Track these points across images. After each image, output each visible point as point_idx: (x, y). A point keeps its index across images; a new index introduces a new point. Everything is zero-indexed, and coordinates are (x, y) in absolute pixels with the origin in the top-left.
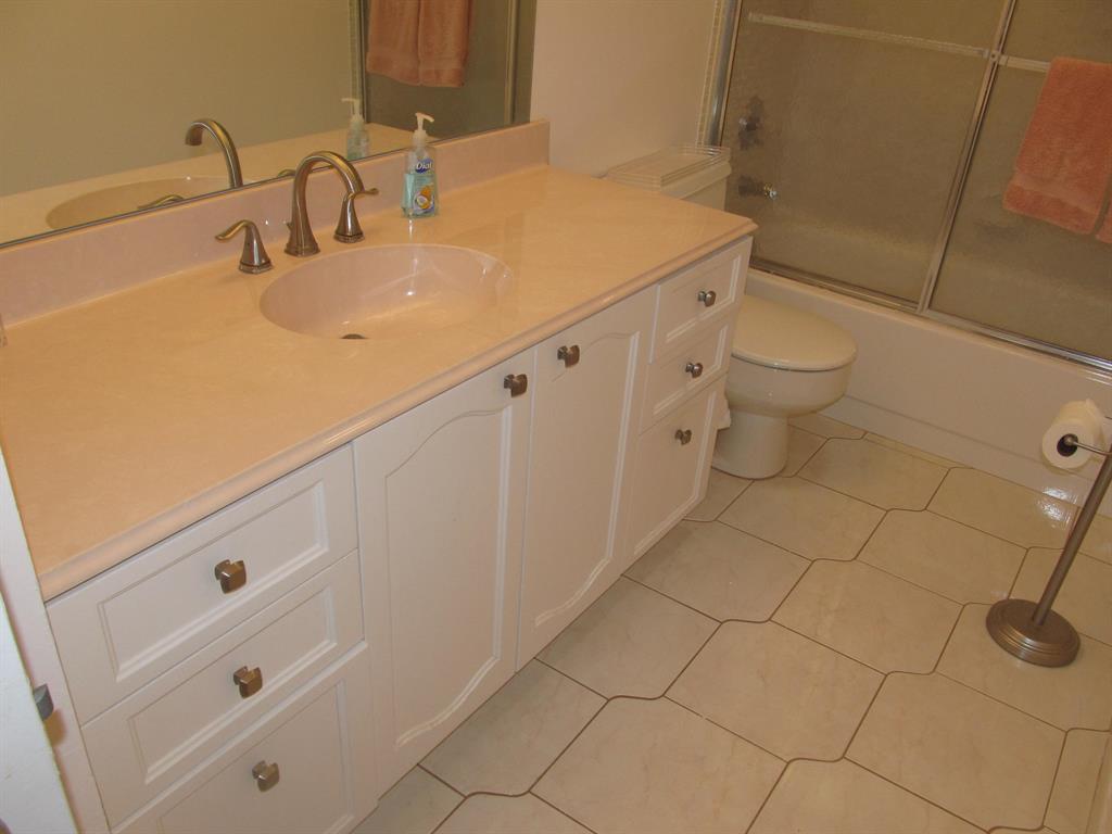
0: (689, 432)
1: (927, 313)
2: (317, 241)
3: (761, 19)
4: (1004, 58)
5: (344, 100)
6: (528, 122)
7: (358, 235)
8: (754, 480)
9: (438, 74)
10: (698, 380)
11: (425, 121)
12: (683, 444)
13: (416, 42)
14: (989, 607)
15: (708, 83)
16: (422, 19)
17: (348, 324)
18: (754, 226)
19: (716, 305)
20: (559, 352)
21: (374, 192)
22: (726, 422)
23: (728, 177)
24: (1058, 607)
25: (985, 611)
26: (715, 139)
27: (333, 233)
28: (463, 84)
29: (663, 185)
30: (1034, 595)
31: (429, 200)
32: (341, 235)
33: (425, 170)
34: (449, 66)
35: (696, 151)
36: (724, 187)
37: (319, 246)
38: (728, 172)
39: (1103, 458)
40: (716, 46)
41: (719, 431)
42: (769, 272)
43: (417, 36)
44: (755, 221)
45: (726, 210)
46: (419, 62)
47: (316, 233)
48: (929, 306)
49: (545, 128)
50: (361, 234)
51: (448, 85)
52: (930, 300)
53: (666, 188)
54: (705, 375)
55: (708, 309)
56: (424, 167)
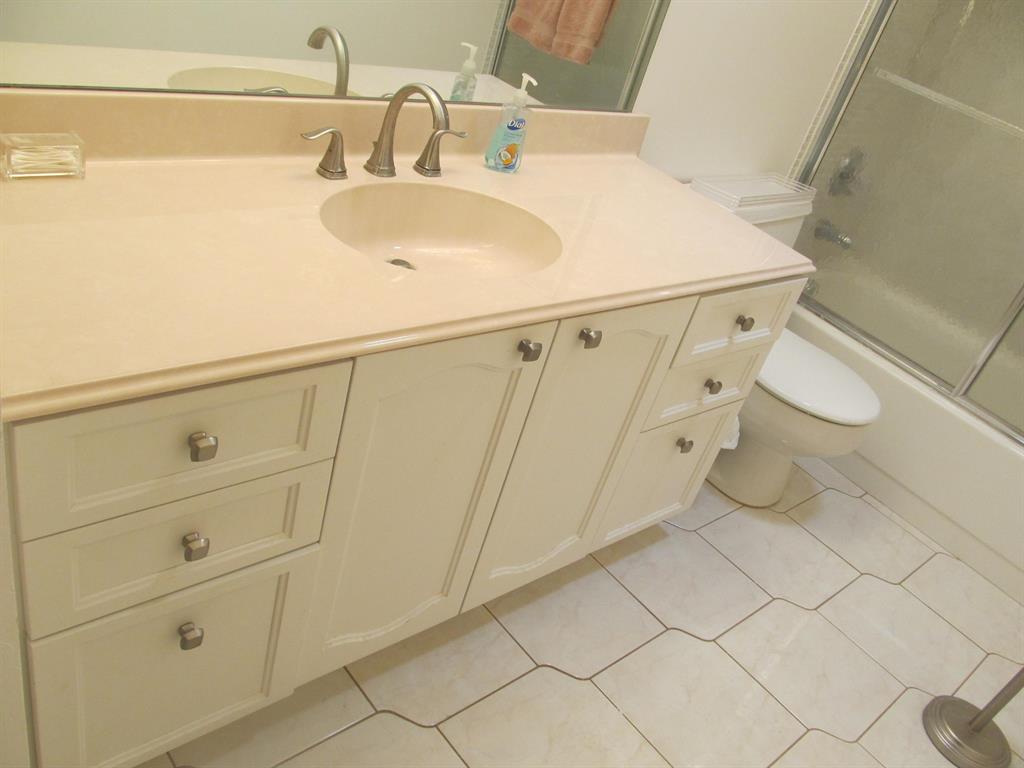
0: (691, 443)
1: (963, 402)
2: (396, 165)
3: (885, 76)
5: (464, 44)
6: (631, 112)
7: (436, 171)
8: (744, 505)
9: (570, 48)
10: (714, 398)
11: (530, 83)
12: (682, 452)
13: (558, 14)
14: (933, 698)
17: (398, 251)
18: (813, 269)
19: (752, 331)
20: (582, 332)
21: (462, 135)
22: (732, 444)
23: (806, 217)
24: (1000, 720)
25: (928, 700)
26: (805, 178)
27: (414, 163)
28: (589, 63)
29: (740, 206)
30: (981, 702)
31: (513, 157)
32: (420, 167)
33: (516, 128)
34: (583, 44)
35: (783, 185)
36: (800, 224)
37: (396, 171)
38: (808, 210)
41: (722, 450)
43: (560, 7)
44: (814, 264)
46: (555, 32)
47: (397, 159)
48: (965, 393)
49: (644, 123)
50: (439, 170)
51: (577, 62)
52: (967, 388)
53: (742, 209)
54: (723, 394)
55: (747, 333)
56: (516, 125)
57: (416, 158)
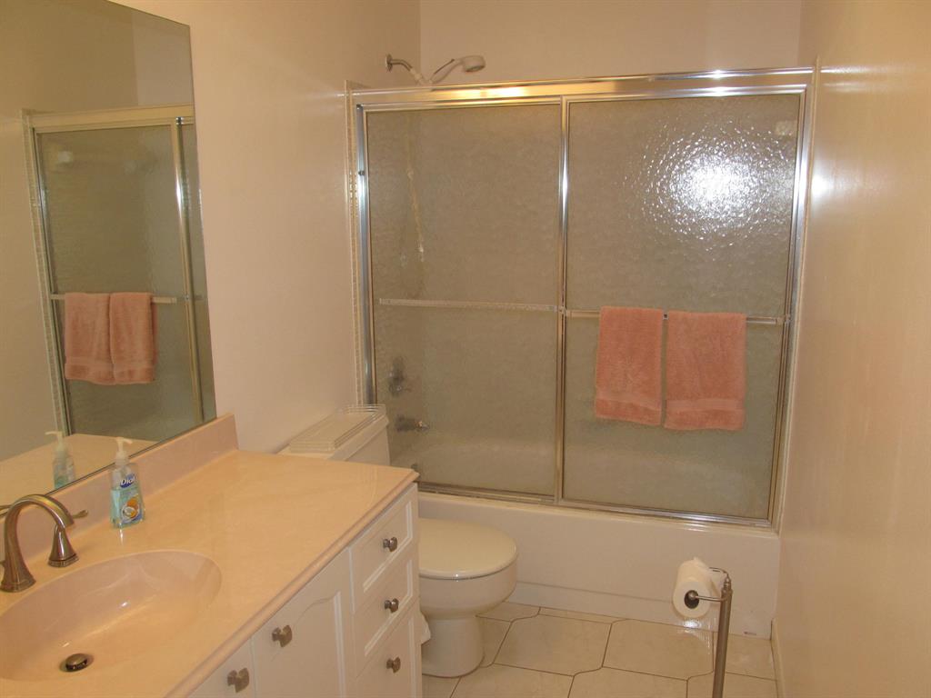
0: (398, 660)
1: (562, 503)
2: (30, 570)
3: (389, 302)
4: (568, 312)
5: (48, 433)
6: (216, 418)
7: (72, 556)
8: (460, 677)
9: (131, 373)
10: (397, 613)
11: (125, 445)
13: (109, 350)
15: (357, 355)
16: (112, 332)
17: (68, 648)
18: (416, 475)
19: (398, 546)
20: (274, 635)
21: (83, 514)
22: (426, 636)
23: (388, 427)
26: (371, 399)
27: (48, 560)
28: (154, 379)
29: (336, 447)
31: (136, 508)
32: (56, 560)
33: (129, 484)
34: (141, 366)
35: (358, 412)
36: (385, 436)
37: (35, 578)
38: (387, 422)
39: (719, 603)
40: (359, 326)
41: (422, 645)
42: (434, 492)
43: (108, 345)
45: (391, 465)
46: (112, 365)
47: (30, 563)
48: (563, 496)
49: (231, 421)
50: (75, 555)
51: (142, 382)
53: (339, 448)
54: (401, 606)
55: (393, 553)
56: (128, 482)
57: (48, 552)
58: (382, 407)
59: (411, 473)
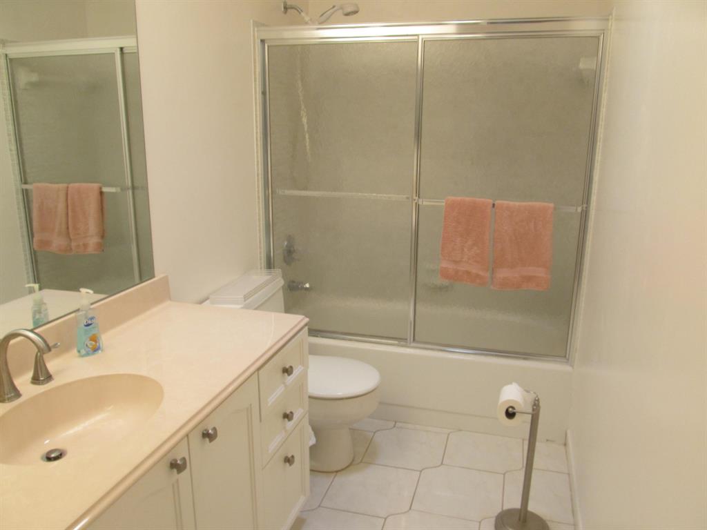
0: (293, 457)
1: (413, 345)
2: (18, 388)
4: (420, 201)
6: (154, 277)
7: (49, 377)
8: (337, 472)
9: (85, 246)
10: (292, 423)
11: (88, 294)
12: (290, 465)
13: (68, 228)
14: (494, 519)
15: (260, 232)
16: (70, 214)
17: (48, 444)
18: (307, 320)
19: (294, 372)
20: (203, 434)
21: (55, 346)
22: (313, 441)
23: (283, 287)
24: (532, 507)
25: (493, 520)
26: (270, 265)
27: (30, 380)
28: (103, 250)
29: (245, 301)
30: (516, 504)
31: (96, 342)
32: (36, 380)
33: (91, 324)
34: (93, 241)
35: (260, 277)
36: (281, 294)
37: (21, 392)
38: (282, 282)
40: (261, 211)
41: (310, 448)
42: (318, 337)
43: (67, 223)
44: (307, 317)
45: (285, 312)
46: (71, 240)
48: (414, 340)
49: (165, 281)
50: (51, 376)
51: (93, 253)
52: (414, 337)
53: (247, 302)
54: (296, 417)
55: (291, 376)
56: (90, 322)
57: (30, 374)
58: (278, 272)
59: (303, 319)
